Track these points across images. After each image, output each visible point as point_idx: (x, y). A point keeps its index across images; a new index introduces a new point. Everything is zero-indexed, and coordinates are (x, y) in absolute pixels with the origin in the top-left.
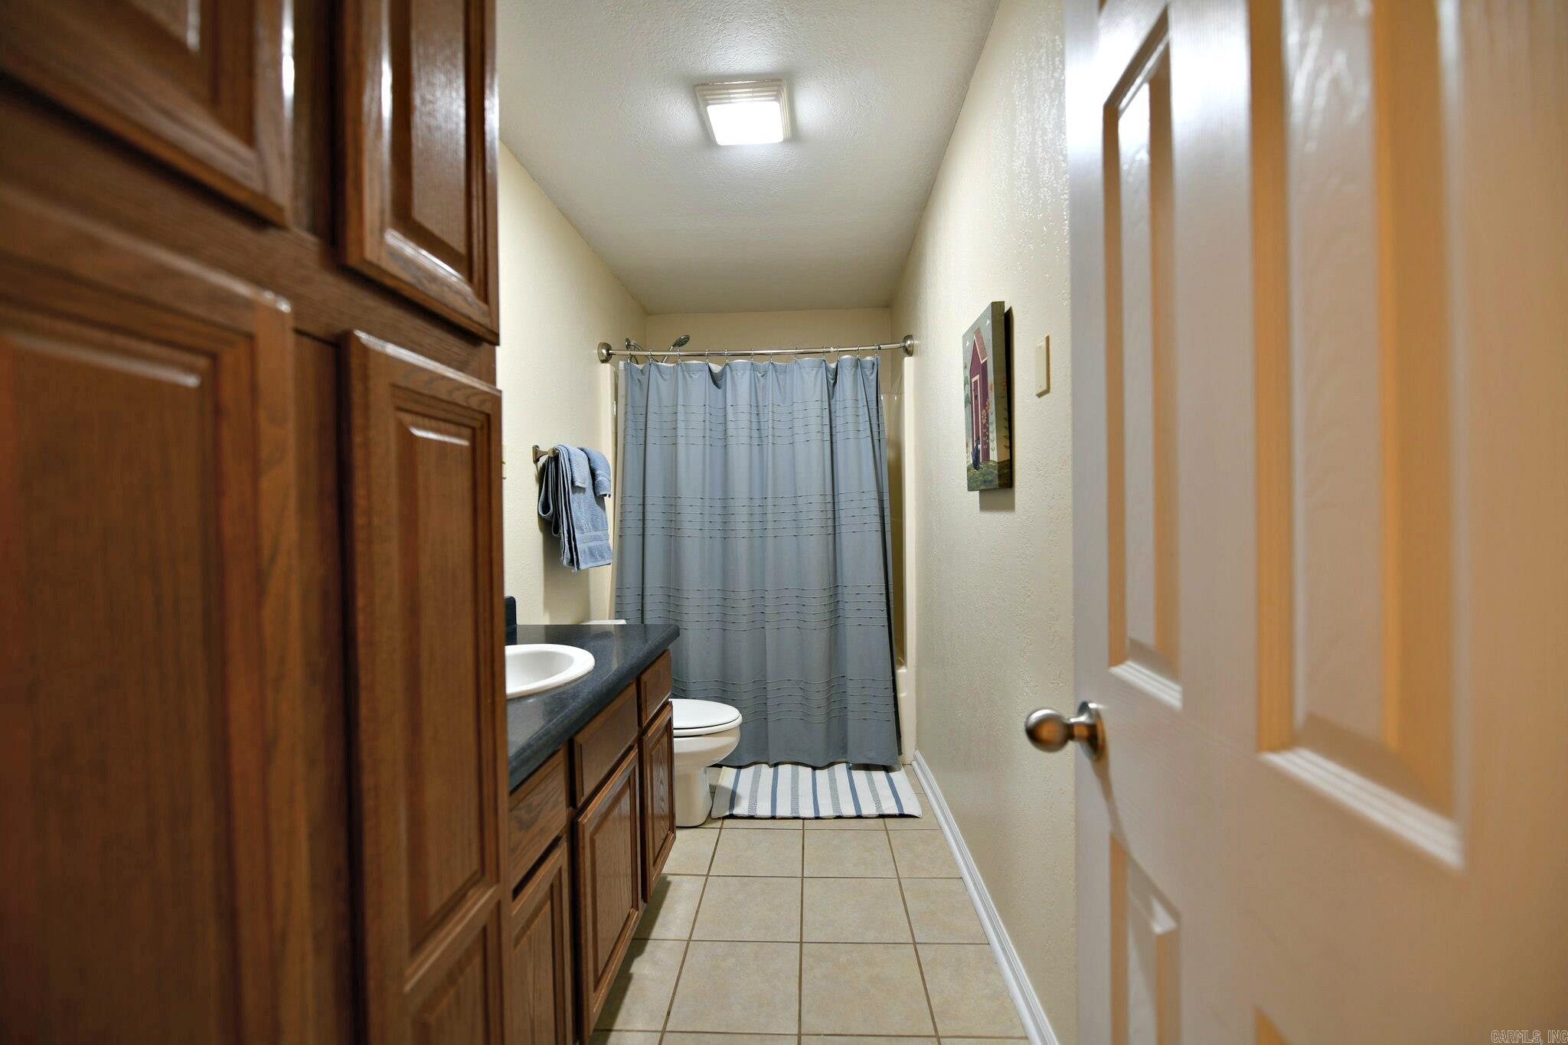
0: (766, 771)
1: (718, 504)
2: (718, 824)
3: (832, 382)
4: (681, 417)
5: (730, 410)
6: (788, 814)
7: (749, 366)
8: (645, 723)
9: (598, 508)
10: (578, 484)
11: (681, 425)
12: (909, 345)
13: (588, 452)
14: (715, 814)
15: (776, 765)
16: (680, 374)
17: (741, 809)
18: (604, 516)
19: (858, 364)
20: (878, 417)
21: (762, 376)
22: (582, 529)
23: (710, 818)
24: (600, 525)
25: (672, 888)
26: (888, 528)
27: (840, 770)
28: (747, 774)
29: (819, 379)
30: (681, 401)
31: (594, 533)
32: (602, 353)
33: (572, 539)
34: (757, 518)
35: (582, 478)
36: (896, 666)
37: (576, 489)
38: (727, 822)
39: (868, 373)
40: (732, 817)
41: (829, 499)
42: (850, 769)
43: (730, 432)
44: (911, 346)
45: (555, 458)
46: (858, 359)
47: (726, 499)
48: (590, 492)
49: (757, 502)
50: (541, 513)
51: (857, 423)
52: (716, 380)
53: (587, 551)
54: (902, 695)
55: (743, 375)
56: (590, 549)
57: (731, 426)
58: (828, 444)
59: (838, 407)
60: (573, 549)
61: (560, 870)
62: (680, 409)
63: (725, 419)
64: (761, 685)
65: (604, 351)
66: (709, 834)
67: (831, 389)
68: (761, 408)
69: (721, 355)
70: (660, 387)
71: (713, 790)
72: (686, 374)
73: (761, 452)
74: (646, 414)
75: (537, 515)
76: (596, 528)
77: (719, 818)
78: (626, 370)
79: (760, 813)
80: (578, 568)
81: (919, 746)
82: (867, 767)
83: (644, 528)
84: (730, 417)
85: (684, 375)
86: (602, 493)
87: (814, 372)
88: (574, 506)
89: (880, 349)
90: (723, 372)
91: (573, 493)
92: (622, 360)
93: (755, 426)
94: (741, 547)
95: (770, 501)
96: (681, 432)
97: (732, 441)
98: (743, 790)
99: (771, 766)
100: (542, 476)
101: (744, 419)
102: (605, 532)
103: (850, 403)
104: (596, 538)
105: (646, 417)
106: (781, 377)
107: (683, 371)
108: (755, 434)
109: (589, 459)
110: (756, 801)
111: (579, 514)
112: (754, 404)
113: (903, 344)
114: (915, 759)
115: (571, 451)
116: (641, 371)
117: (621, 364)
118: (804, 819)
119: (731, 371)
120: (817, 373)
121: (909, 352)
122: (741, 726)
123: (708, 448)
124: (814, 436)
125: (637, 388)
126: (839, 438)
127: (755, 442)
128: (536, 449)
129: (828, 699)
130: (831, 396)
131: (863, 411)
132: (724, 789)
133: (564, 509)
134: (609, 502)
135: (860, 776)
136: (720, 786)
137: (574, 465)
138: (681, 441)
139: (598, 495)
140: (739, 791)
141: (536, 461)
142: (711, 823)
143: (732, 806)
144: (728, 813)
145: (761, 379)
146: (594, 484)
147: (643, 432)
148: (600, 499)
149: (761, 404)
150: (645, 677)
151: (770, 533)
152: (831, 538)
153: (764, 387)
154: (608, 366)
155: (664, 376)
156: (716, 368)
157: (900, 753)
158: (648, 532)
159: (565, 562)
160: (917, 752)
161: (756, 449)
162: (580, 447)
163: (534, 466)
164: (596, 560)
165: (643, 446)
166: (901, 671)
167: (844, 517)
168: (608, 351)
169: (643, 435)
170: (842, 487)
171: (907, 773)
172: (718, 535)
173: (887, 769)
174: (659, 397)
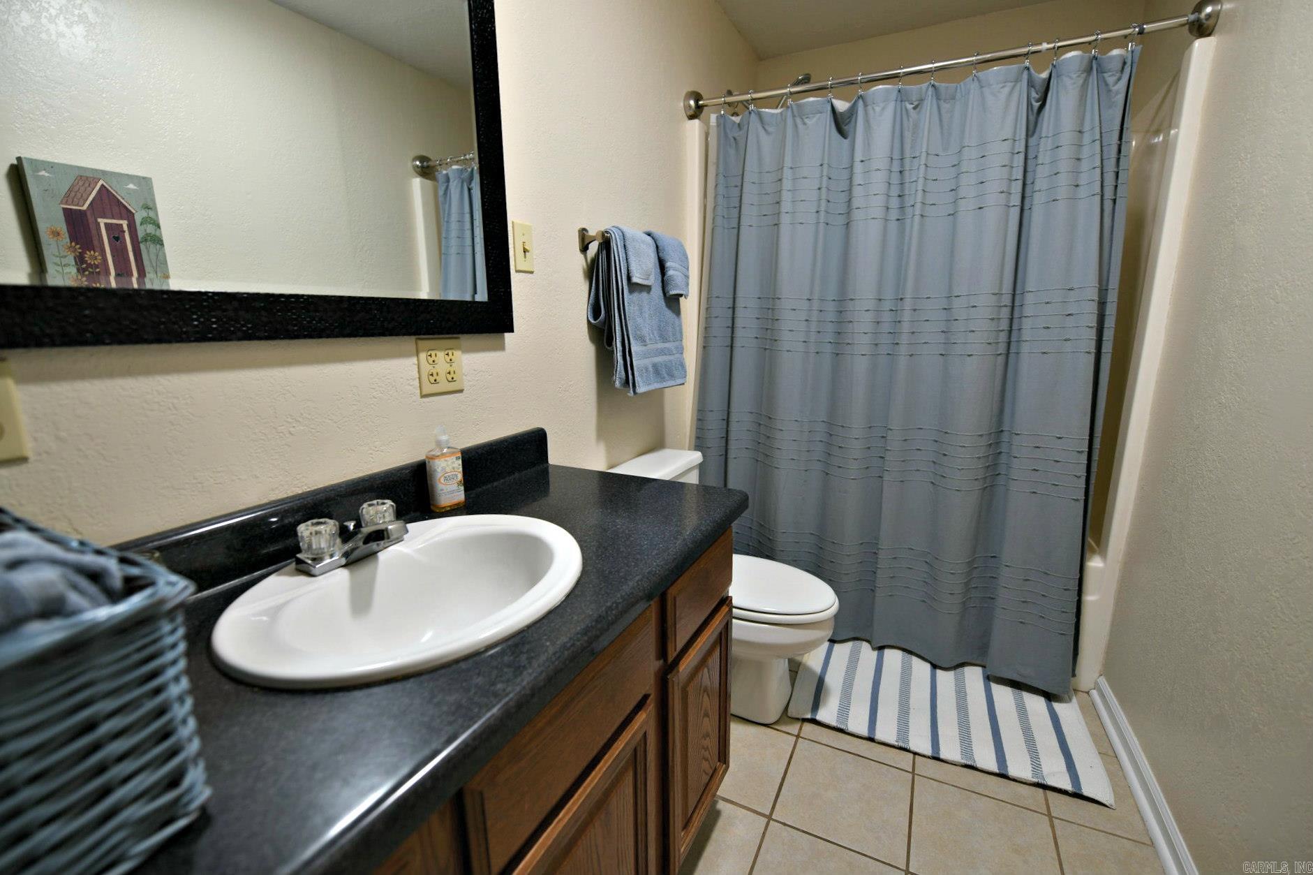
0: (867, 654)
1: (831, 307)
2: (794, 729)
3: (1036, 105)
4: (787, 184)
5: (858, 168)
6: (892, 740)
7: (894, 95)
8: (671, 656)
9: (669, 314)
10: (635, 280)
11: (786, 197)
12: (1209, 16)
13: (656, 237)
14: (792, 712)
15: (881, 648)
16: (790, 122)
17: (825, 715)
18: (677, 322)
19: (1093, 67)
20: (1118, 160)
21: (914, 108)
22: (642, 340)
23: (786, 717)
24: (670, 334)
26: (1107, 347)
27: (973, 676)
28: (842, 651)
29: (1016, 95)
30: (788, 162)
31: (661, 345)
32: (690, 106)
33: (627, 353)
34: (886, 328)
35: (642, 268)
36: (1087, 555)
37: (633, 287)
38: (808, 727)
39: (1111, 80)
40: (814, 721)
41: (1007, 300)
42: (989, 679)
43: (856, 203)
44: (1215, 16)
45: (606, 244)
46: (1095, 58)
47: (843, 300)
48: (657, 291)
49: (887, 305)
50: (593, 321)
51: (1076, 173)
52: (841, 124)
53: (651, 369)
54: (1090, 598)
55: (883, 109)
56: (655, 366)
57: (858, 192)
58: (1015, 213)
59: (1044, 147)
60: (628, 366)
62: (787, 173)
63: (851, 182)
64: (871, 550)
65: (692, 103)
66: (780, 742)
67: (1032, 118)
68: (907, 161)
69: (852, 83)
70: (761, 143)
71: (795, 669)
72: (798, 121)
73: (902, 231)
74: (742, 185)
75: (586, 321)
76: (664, 339)
77: (798, 719)
78: (718, 125)
79: (852, 728)
80: (634, 391)
81: (1109, 669)
82: (1016, 685)
83: (732, 338)
84: (858, 179)
85: (794, 121)
86: (673, 292)
87: (1007, 90)
88: (631, 309)
89: (1141, 32)
90: (852, 112)
91: (631, 291)
92: (714, 113)
93: (895, 191)
94: (859, 366)
95: (908, 304)
96: (786, 206)
97: (857, 215)
98: (834, 680)
99: (874, 649)
100: (592, 271)
101: (878, 181)
102: (677, 343)
103: (1067, 138)
104: (662, 352)
105: (742, 190)
106: (945, 106)
107: (794, 116)
108: (895, 203)
109: (657, 247)
110: (849, 703)
111: (639, 320)
112: (896, 156)
113: (1192, 17)
114: (1097, 686)
115: (628, 235)
116: (739, 124)
117: (713, 118)
118: (915, 754)
119: (866, 105)
120: (1011, 93)
121: (1201, 29)
123: (822, 226)
124: (993, 199)
125: (732, 152)
126: (1038, 200)
127: (894, 215)
128: (583, 233)
129: (967, 584)
130: (1030, 133)
131: (1091, 152)
132: (809, 670)
133: (617, 315)
134: (690, 307)
135: (1003, 694)
136: (805, 665)
137: (630, 253)
138: (785, 220)
139: (667, 295)
140: (829, 679)
141: (584, 249)
142: (786, 724)
143: (816, 706)
144: (809, 716)
145: (912, 113)
146: (663, 281)
147: (736, 211)
148: (673, 302)
149: (908, 154)
151: (903, 350)
152: (1001, 360)
153: (916, 126)
154: (696, 121)
155: (767, 127)
156: (842, 106)
157: (1074, 675)
158: (738, 344)
159: (618, 384)
160: (1103, 682)
161: (893, 226)
162: (648, 229)
163: (582, 256)
164: (663, 379)
165: (735, 231)
166: (1095, 563)
167: (1028, 329)
168: (697, 102)
169: (737, 215)
170: (1032, 280)
171: (1082, 708)
172: (828, 349)
173: (1050, 697)
174: (760, 159)
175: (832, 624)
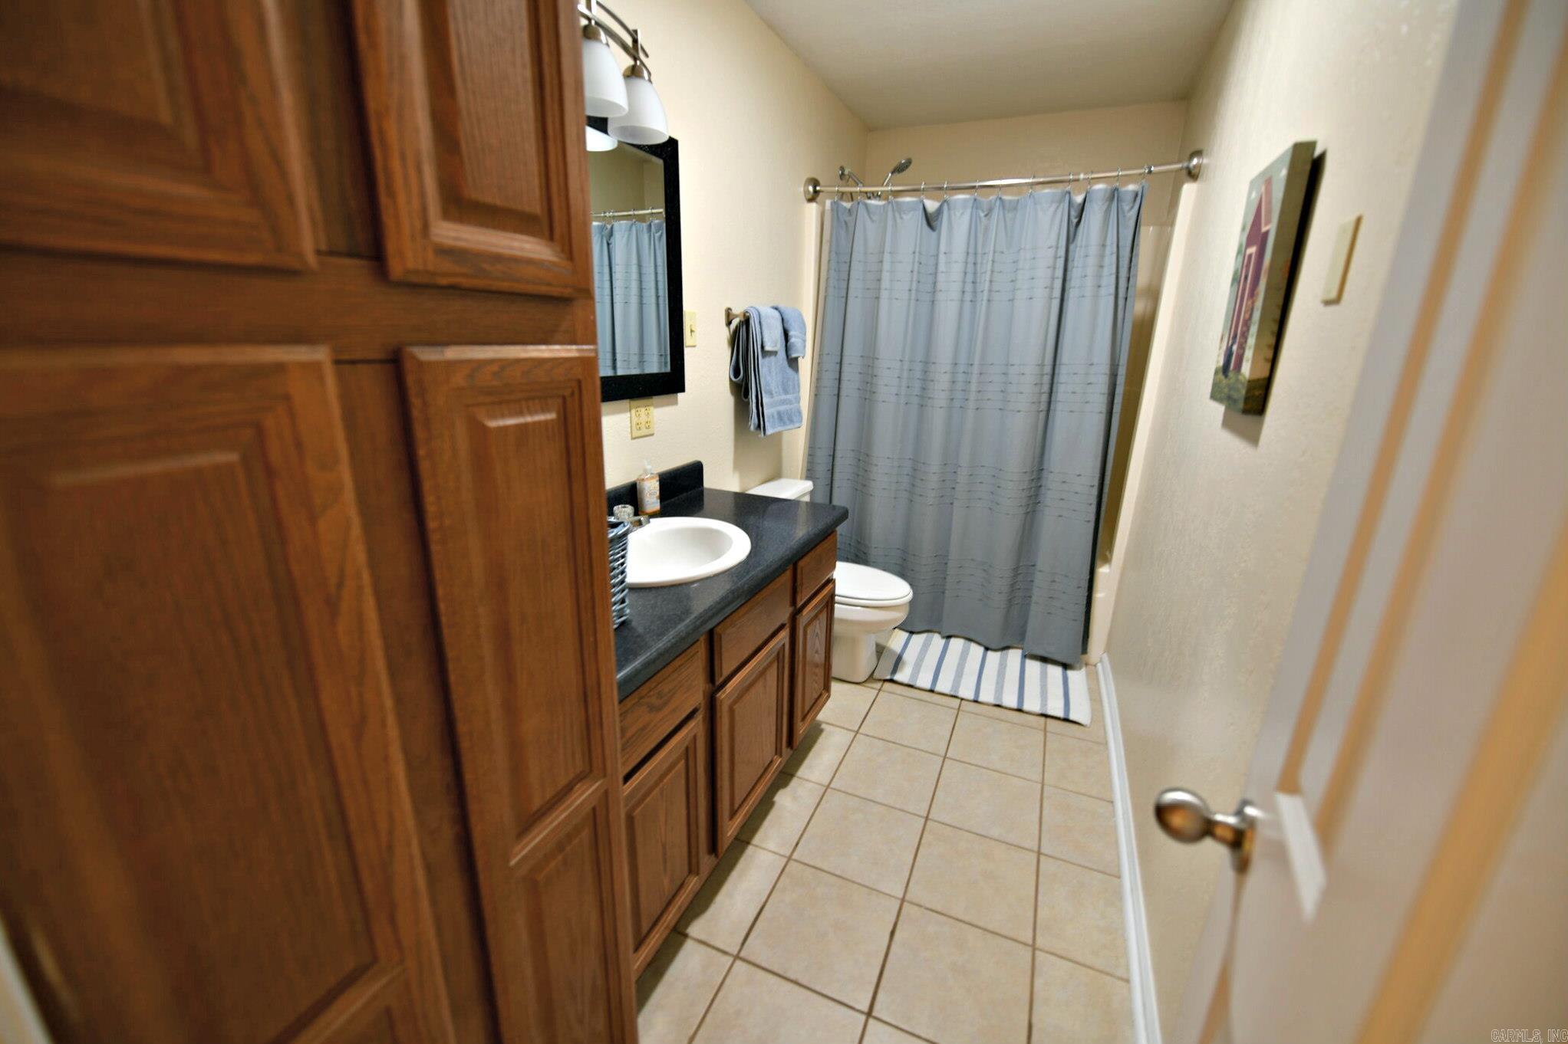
0: (937, 641)
1: (918, 367)
2: (878, 685)
3: (1075, 221)
4: (886, 266)
5: (942, 258)
6: (947, 691)
7: (970, 204)
8: (800, 604)
9: (790, 371)
10: (768, 348)
11: (886, 276)
12: (1195, 166)
13: (782, 311)
14: (877, 675)
15: (949, 637)
16: (890, 214)
17: (902, 676)
18: (796, 378)
19: (1114, 195)
20: (1130, 268)
21: (986, 216)
22: (771, 394)
23: (871, 678)
24: (791, 387)
25: (824, 735)
26: (1117, 408)
27: (1014, 656)
28: (918, 640)
29: (1057, 221)
30: (887, 248)
31: (783, 397)
32: (809, 191)
33: (759, 404)
34: (960, 386)
35: (772, 339)
36: (1098, 562)
37: (765, 353)
38: (887, 685)
39: (1126, 208)
40: (892, 681)
41: (1048, 369)
42: (1025, 657)
43: (940, 286)
44: (1199, 166)
45: (746, 322)
46: (1116, 189)
47: (927, 363)
48: (782, 354)
49: (961, 368)
50: (733, 379)
51: (1099, 276)
52: (931, 220)
53: (776, 416)
54: (1099, 595)
55: (962, 214)
56: (779, 413)
57: (941, 277)
58: (1056, 303)
59: (1077, 253)
60: (760, 415)
61: (695, 737)
62: (887, 257)
63: (936, 268)
64: (942, 558)
65: (811, 189)
66: (867, 693)
67: (1072, 229)
68: (979, 256)
69: (941, 189)
70: (867, 229)
71: (880, 650)
72: (897, 215)
73: (974, 312)
74: (850, 262)
75: (728, 382)
76: (786, 392)
77: (880, 680)
78: (832, 210)
79: (919, 683)
80: (764, 434)
81: (1108, 649)
82: (1044, 660)
83: (839, 388)
84: (942, 267)
85: (894, 215)
86: (794, 356)
87: (1052, 209)
88: (763, 370)
89: (1150, 172)
90: (939, 211)
91: (763, 357)
92: (829, 198)
93: (970, 278)
94: (937, 419)
95: (976, 370)
96: (885, 283)
97: (940, 296)
98: (909, 657)
99: (943, 637)
100: (734, 339)
101: (957, 268)
102: (795, 395)
103: (1093, 250)
104: (784, 402)
105: (850, 266)
106: (1009, 215)
107: (893, 210)
108: (969, 288)
109: (783, 319)
110: (919, 672)
111: (768, 378)
112: (971, 251)
113: (1185, 164)
114: (1101, 661)
115: (763, 314)
116: (849, 210)
117: (828, 203)
118: (962, 699)
119: (949, 209)
120: (1056, 211)
121: (1192, 175)
122: (912, 603)
123: (913, 302)
124: (1040, 293)
125: (843, 233)
126: (1072, 294)
127: (968, 297)
128: (728, 312)
129: (1012, 585)
130: (1071, 240)
131: (1110, 260)
132: (892, 652)
133: (753, 374)
134: (805, 365)
135: (1033, 667)
136: (888, 648)
137: (764, 328)
138: (884, 294)
139: (790, 357)
140: (905, 657)
141: (729, 323)
142: (871, 682)
143: (894, 671)
144: (888, 677)
145: (984, 219)
146: (786, 346)
147: (846, 283)
148: (793, 363)
149: (980, 251)
150: (801, 564)
151: (971, 405)
152: (1042, 415)
153: (986, 229)
154: (814, 205)
155: (872, 216)
156: (932, 205)
157: (1084, 650)
158: (843, 393)
159: (752, 428)
160: (1105, 658)
161: (967, 305)
162: (775, 305)
163: (726, 329)
164: (785, 424)
165: (844, 300)
166: (1103, 571)
167: (1062, 392)
168: (815, 187)
169: (845, 287)
170: (1065, 356)
171: (1088, 675)
172: (915, 401)
173: (1066, 666)
174: (866, 240)
175: (907, 609)
